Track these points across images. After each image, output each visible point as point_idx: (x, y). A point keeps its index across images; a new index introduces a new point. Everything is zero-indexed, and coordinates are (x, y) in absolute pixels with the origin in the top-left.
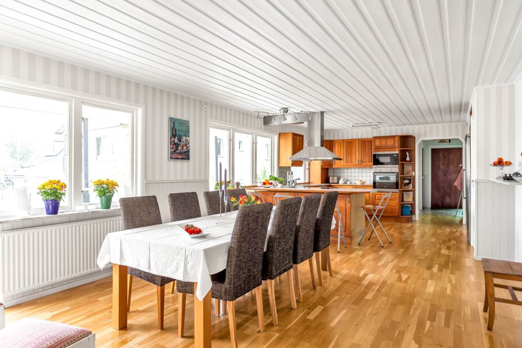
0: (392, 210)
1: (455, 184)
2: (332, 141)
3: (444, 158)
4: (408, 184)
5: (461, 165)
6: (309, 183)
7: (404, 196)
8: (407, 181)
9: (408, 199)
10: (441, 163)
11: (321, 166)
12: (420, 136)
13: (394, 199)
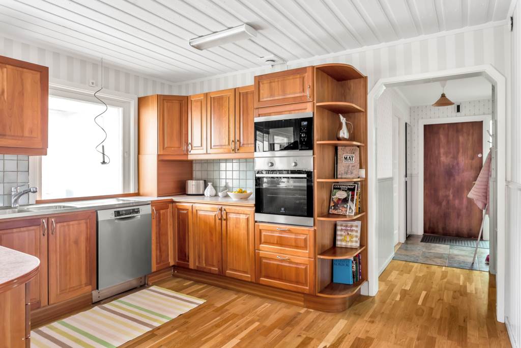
0: (297, 275)
1: (471, 195)
2: (187, 98)
3: (448, 142)
4: (345, 201)
5: (480, 156)
6: (138, 194)
7: (338, 233)
8: (341, 195)
9: (348, 239)
10: (442, 151)
11: (158, 155)
12: (378, 73)
13: (302, 244)
